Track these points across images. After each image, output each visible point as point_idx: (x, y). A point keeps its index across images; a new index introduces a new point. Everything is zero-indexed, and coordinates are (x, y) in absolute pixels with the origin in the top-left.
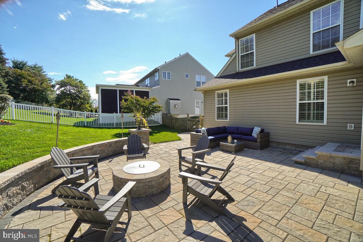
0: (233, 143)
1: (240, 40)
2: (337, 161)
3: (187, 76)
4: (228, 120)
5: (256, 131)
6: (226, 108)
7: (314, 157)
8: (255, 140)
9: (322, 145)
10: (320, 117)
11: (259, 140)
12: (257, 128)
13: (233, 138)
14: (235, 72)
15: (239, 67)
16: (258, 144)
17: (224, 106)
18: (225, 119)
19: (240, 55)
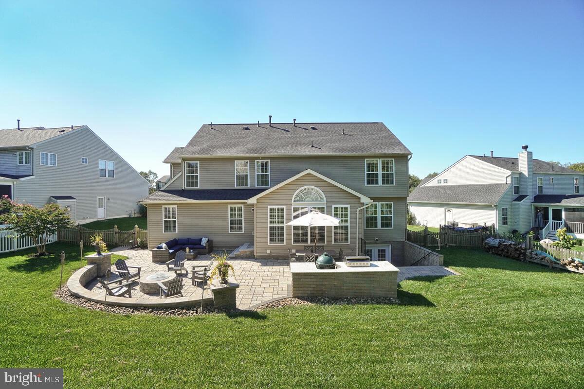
0: (190, 252)
1: (186, 162)
2: (247, 253)
3: (85, 161)
4: (177, 233)
5: (204, 241)
6: (174, 222)
7: (239, 253)
8: (204, 248)
9: (242, 245)
10: (240, 228)
11: (207, 247)
12: (205, 239)
13: (190, 249)
14: (181, 189)
15: (185, 185)
16: (207, 250)
17: (171, 219)
18: (174, 232)
19: (186, 175)
